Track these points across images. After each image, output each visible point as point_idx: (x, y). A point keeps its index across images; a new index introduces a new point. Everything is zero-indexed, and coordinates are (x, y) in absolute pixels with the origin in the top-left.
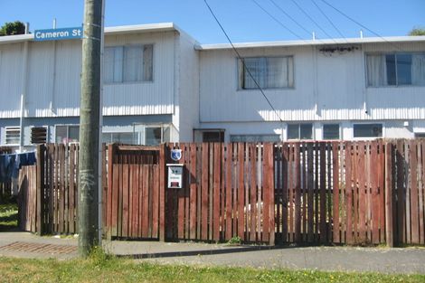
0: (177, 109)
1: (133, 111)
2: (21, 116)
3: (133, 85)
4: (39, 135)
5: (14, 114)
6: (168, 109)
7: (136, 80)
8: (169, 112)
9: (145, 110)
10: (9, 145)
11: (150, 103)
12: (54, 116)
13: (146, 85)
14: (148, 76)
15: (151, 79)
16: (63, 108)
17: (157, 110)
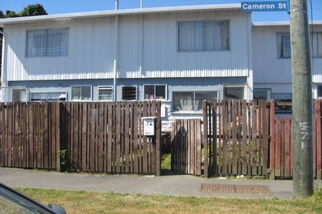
0: (251, 72)
1: (214, 73)
2: (114, 78)
3: (213, 53)
4: (129, 93)
5: (106, 76)
6: (244, 73)
7: (214, 49)
8: (244, 75)
9: (224, 73)
10: (101, 101)
11: (228, 68)
12: (143, 77)
13: (224, 54)
14: (225, 46)
15: (228, 48)
16: (152, 71)
17: (234, 73)
